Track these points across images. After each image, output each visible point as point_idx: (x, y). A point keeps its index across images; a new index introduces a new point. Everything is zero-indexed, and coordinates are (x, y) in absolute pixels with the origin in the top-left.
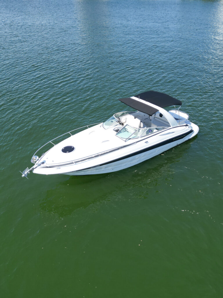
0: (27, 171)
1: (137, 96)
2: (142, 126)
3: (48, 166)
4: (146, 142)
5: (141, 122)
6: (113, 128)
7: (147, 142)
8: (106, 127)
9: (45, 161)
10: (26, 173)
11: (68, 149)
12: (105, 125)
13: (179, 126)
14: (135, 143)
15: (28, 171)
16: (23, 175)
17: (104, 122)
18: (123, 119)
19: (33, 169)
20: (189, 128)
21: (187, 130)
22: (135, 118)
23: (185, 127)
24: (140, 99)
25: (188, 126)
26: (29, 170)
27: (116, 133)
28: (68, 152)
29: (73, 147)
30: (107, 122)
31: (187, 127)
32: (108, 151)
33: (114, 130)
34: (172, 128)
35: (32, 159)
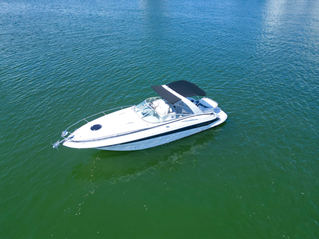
0: (57, 144)
1: (167, 85)
2: (171, 110)
3: (74, 140)
5: (170, 107)
6: (142, 111)
7: (168, 126)
8: (137, 109)
9: (74, 136)
11: (96, 128)
12: (137, 108)
13: (204, 114)
14: (156, 127)
15: (58, 144)
16: (54, 147)
17: (136, 105)
18: (155, 103)
19: (64, 141)
21: (212, 118)
22: (166, 103)
23: (210, 115)
24: (169, 88)
25: (214, 114)
27: (143, 116)
28: (95, 130)
29: (101, 126)
30: (139, 105)
31: (213, 115)
32: (129, 132)
33: (142, 113)
34: (196, 116)
35: (61, 134)
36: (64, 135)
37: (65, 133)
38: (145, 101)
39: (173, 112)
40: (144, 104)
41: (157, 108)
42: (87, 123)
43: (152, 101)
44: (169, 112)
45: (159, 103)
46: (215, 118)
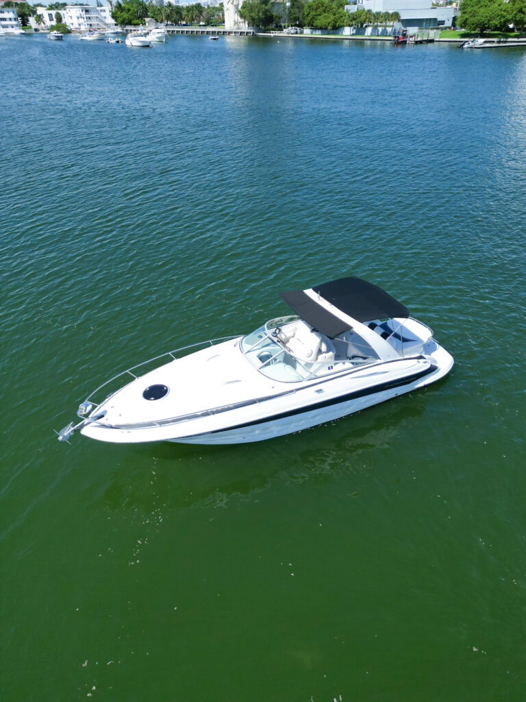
0: (67, 431)
1: (316, 290)
2: (324, 347)
3: (107, 423)
4: (319, 391)
5: (322, 341)
6: (258, 352)
7: (322, 390)
8: (246, 347)
9: (105, 412)
10: (66, 433)
11: (156, 392)
12: (245, 343)
13: (402, 358)
14: (292, 391)
15: (70, 431)
16: (60, 438)
18: (287, 330)
19: (83, 426)
20: (425, 362)
21: (421, 366)
23: (416, 360)
24: (321, 298)
25: (424, 358)
26: (73, 429)
27: (260, 364)
28: (153, 398)
29: (165, 388)
30: (251, 335)
31: (422, 361)
33: (258, 357)
34: (384, 363)
35: (78, 408)
36: (84, 413)
37: (85, 407)
38: (265, 326)
39: (327, 352)
40: (262, 333)
41: (291, 340)
42: (133, 379)
43: (278, 326)
44: (320, 352)
45: (296, 329)
46: (427, 366)
